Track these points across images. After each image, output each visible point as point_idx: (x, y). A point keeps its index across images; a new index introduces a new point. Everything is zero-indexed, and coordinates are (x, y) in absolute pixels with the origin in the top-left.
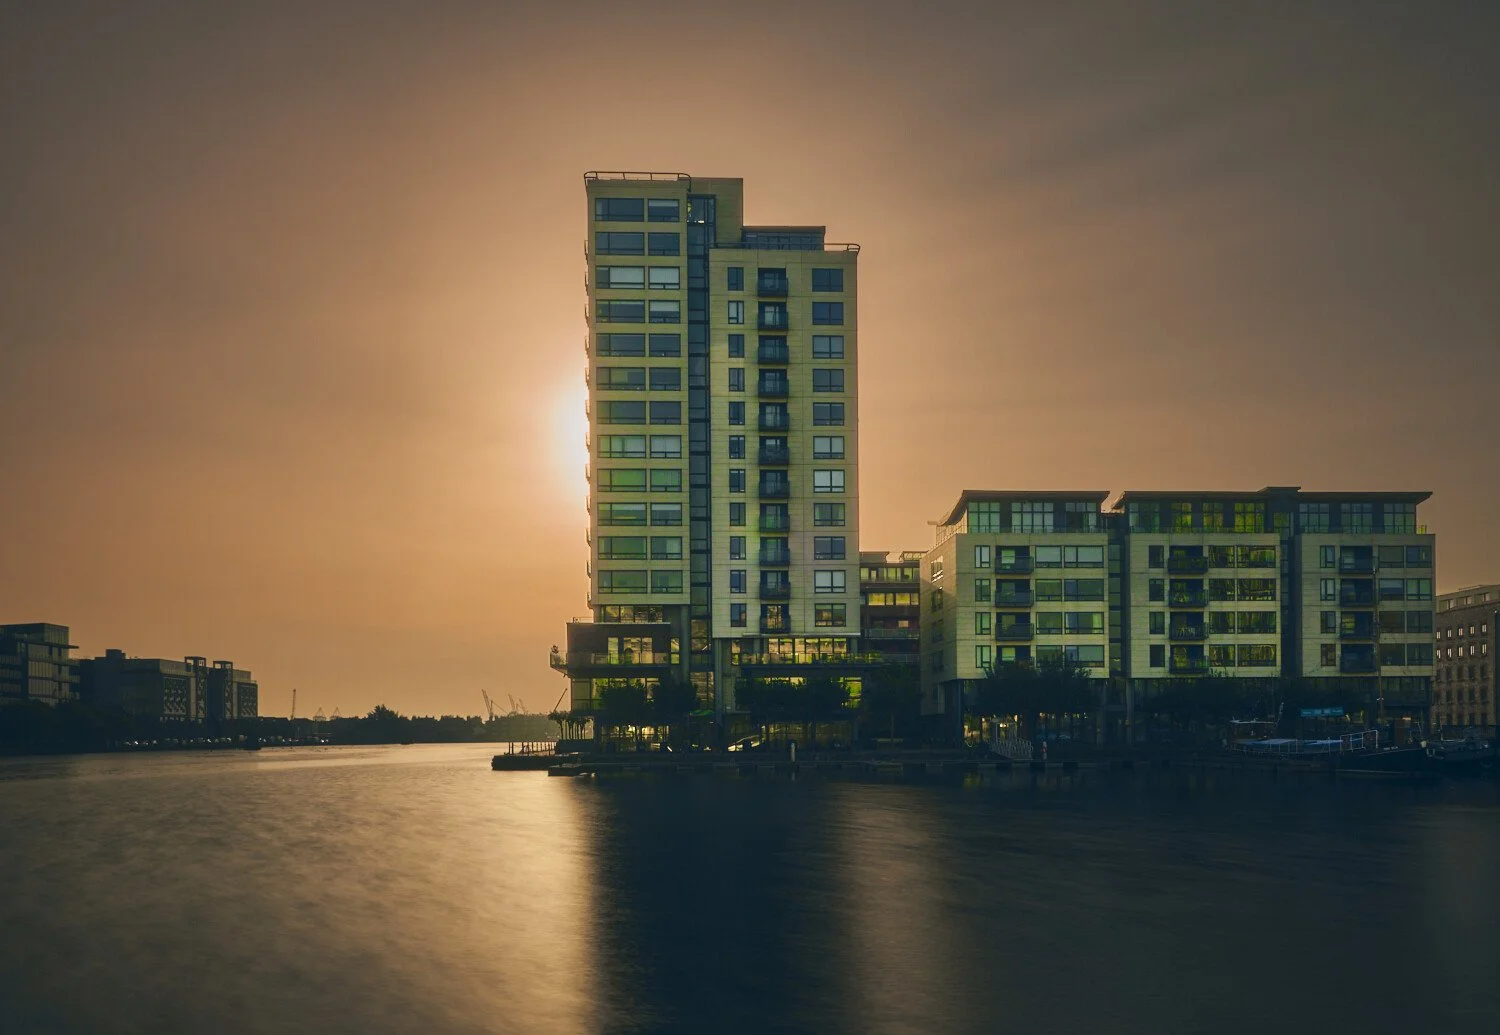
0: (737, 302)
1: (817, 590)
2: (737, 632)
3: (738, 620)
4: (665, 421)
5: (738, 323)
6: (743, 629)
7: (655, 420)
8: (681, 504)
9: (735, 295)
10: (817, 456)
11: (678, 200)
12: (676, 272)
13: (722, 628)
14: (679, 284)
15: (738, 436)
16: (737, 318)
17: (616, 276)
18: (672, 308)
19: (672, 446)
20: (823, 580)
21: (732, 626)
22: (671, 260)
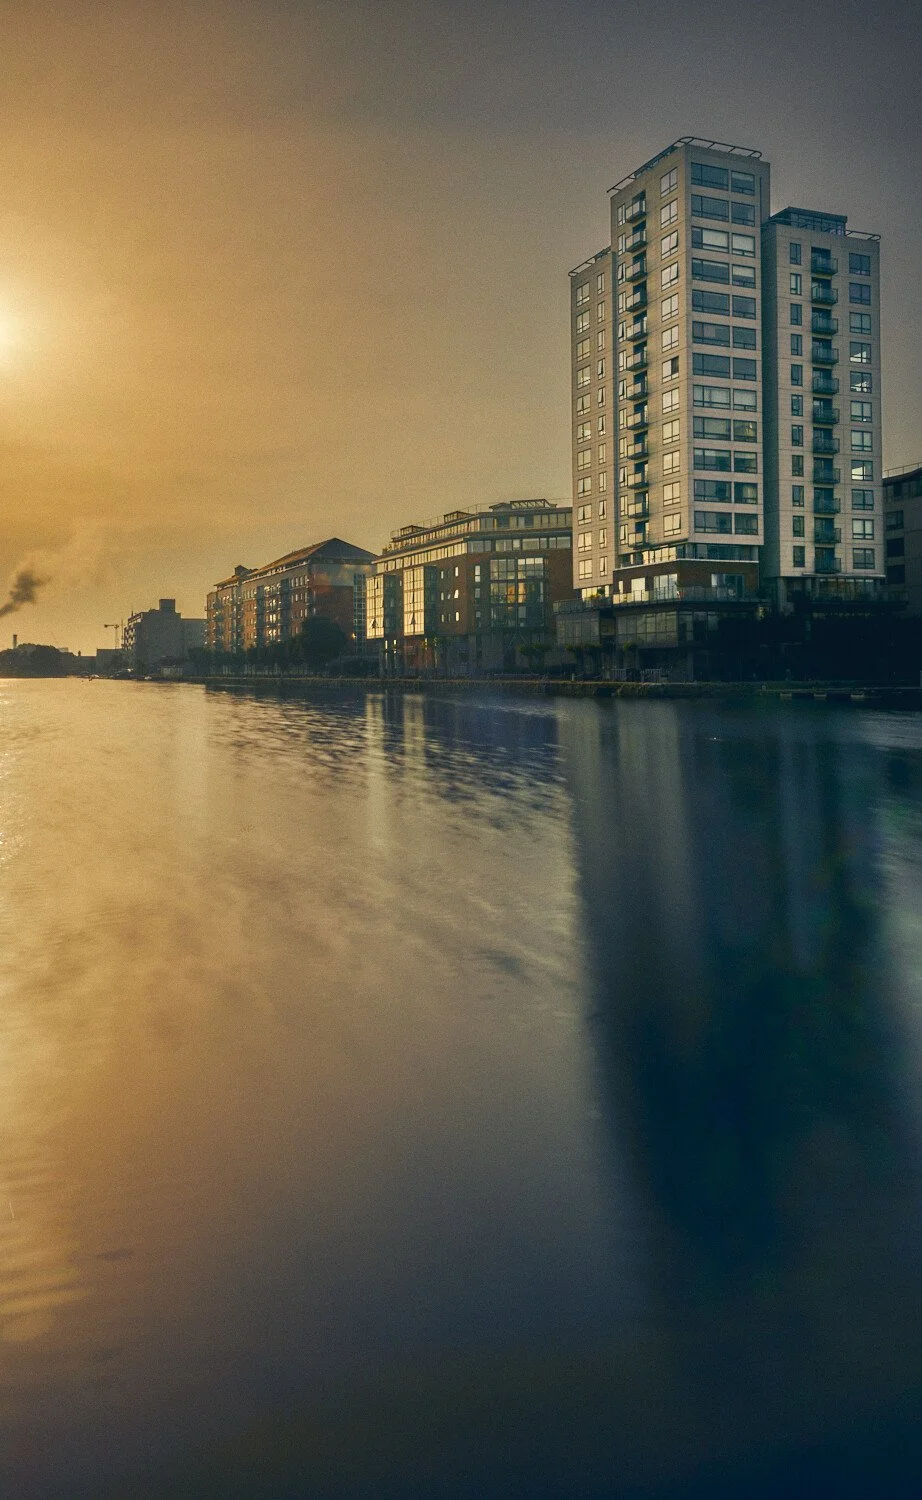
0: (797, 275)
1: (855, 537)
2: (797, 572)
3: (799, 562)
4: (744, 377)
5: (796, 294)
6: (802, 569)
7: (737, 376)
8: (756, 453)
9: (795, 268)
10: (853, 418)
11: (754, 176)
12: (750, 241)
13: (787, 568)
14: (753, 252)
15: (798, 396)
16: (796, 289)
17: (708, 238)
18: (748, 273)
19: (748, 400)
20: (858, 527)
21: (795, 566)
22: (748, 230)
